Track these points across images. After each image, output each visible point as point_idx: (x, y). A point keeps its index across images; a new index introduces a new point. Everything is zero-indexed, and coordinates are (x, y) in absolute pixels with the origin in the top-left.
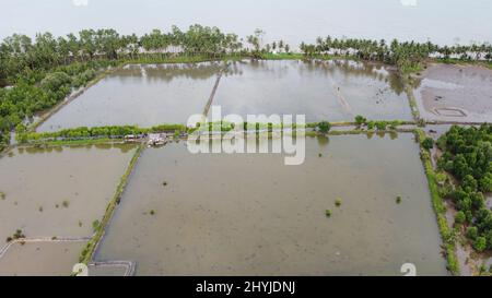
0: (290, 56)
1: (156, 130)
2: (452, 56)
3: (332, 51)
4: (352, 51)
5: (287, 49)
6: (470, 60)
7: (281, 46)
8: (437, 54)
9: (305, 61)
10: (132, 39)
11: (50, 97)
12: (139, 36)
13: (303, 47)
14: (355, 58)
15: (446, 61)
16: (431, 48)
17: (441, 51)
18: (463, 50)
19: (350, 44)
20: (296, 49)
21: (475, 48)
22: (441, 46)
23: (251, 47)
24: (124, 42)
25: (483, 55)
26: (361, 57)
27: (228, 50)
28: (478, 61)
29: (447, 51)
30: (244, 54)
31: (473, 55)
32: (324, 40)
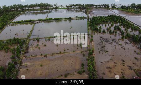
0: (64, 8)
1: (37, 20)
2: (98, 7)
3: (73, 7)
4: (77, 7)
5: (63, 7)
6: (101, 7)
7: (62, 6)
8: (95, 7)
9: (67, 9)
10: (27, 6)
11: (12, 17)
12: (29, 5)
13: (66, 6)
14: (78, 8)
15: (96, 8)
16: (93, 5)
17: (95, 6)
18: (99, 5)
19: (76, 5)
20: (65, 7)
21: (102, 5)
22: (95, 5)
23: (55, 7)
24: (25, 6)
25: (104, 6)
26: (79, 8)
27: (50, 7)
28: (103, 8)
29: (96, 6)
30: (54, 8)
31: (102, 6)
32: (71, 5)
